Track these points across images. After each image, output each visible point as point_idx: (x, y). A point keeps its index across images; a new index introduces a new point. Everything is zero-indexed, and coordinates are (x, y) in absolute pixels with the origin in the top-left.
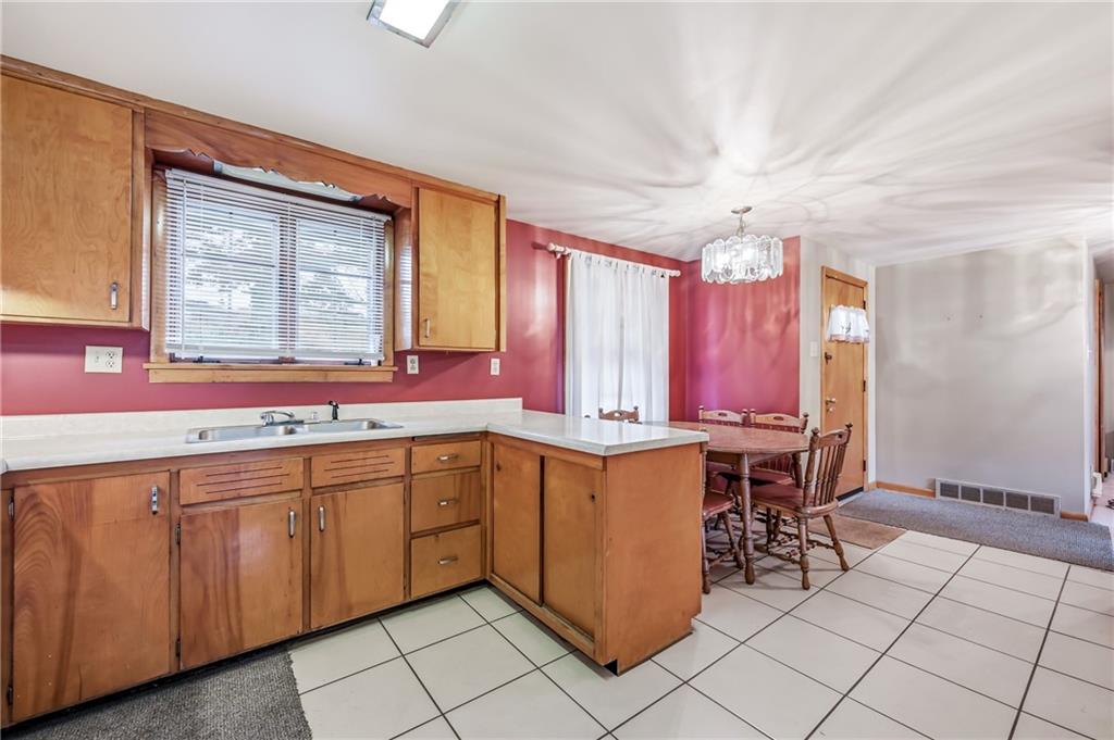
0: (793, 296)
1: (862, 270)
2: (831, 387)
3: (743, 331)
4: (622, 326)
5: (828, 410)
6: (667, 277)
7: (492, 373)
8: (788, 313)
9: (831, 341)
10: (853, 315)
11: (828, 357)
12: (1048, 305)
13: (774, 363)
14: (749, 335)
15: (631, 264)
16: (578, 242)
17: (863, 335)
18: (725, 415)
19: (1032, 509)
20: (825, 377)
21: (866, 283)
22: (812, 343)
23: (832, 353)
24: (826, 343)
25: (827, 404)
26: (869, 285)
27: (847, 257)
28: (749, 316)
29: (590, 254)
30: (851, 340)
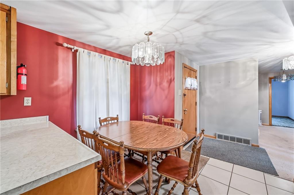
0: (172, 73)
1: (195, 66)
2: (186, 105)
3: (156, 85)
4: (108, 82)
5: (185, 113)
6: (129, 64)
7: (25, 104)
8: (171, 79)
9: (186, 89)
10: (193, 81)
11: (185, 95)
12: (248, 79)
13: (166, 97)
14: (158, 87)
15: (112, 58)
16: (84, 46)
17: (196, 87)
18: (152, 117)
19: (244, 143)
20: (184, 102)
21: (197, 71)
22: (179, 90)
23: (186, 94)
24: (184, 90)
25: (184, 111)
26: (198, 71)
27: (191, 61)
28: (158, 80)
29: (89, 51)
30: (192, 89)
